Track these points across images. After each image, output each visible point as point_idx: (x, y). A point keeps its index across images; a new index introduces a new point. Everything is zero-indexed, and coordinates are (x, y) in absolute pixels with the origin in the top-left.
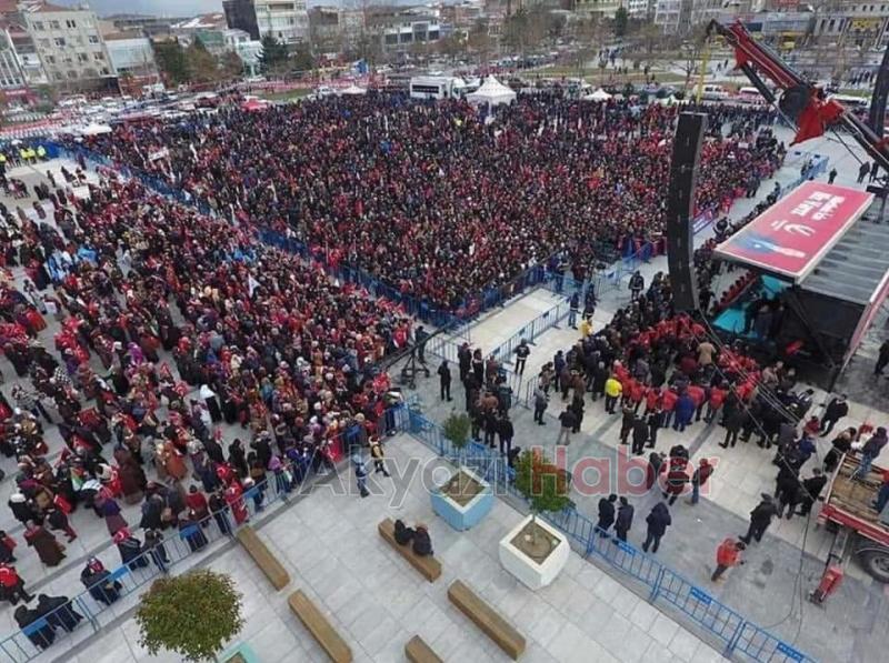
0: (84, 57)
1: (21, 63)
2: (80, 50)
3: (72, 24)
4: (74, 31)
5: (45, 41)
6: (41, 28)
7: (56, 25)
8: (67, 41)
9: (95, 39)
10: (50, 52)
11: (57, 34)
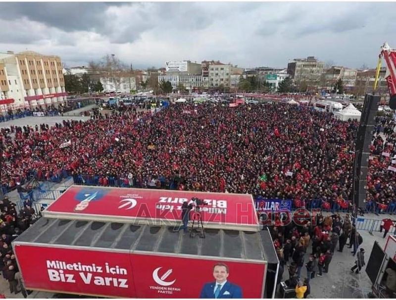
0: (222, 80)
1: (203, 80)
2: (221, 77)
3: (222, 69)
4: (222, 71)
5: (212, 74)
6: (213, 70)
7: (217, 69)
8: (219, 74)
9: (227, 74)
10: (212, 77)
11: (217, 72)
